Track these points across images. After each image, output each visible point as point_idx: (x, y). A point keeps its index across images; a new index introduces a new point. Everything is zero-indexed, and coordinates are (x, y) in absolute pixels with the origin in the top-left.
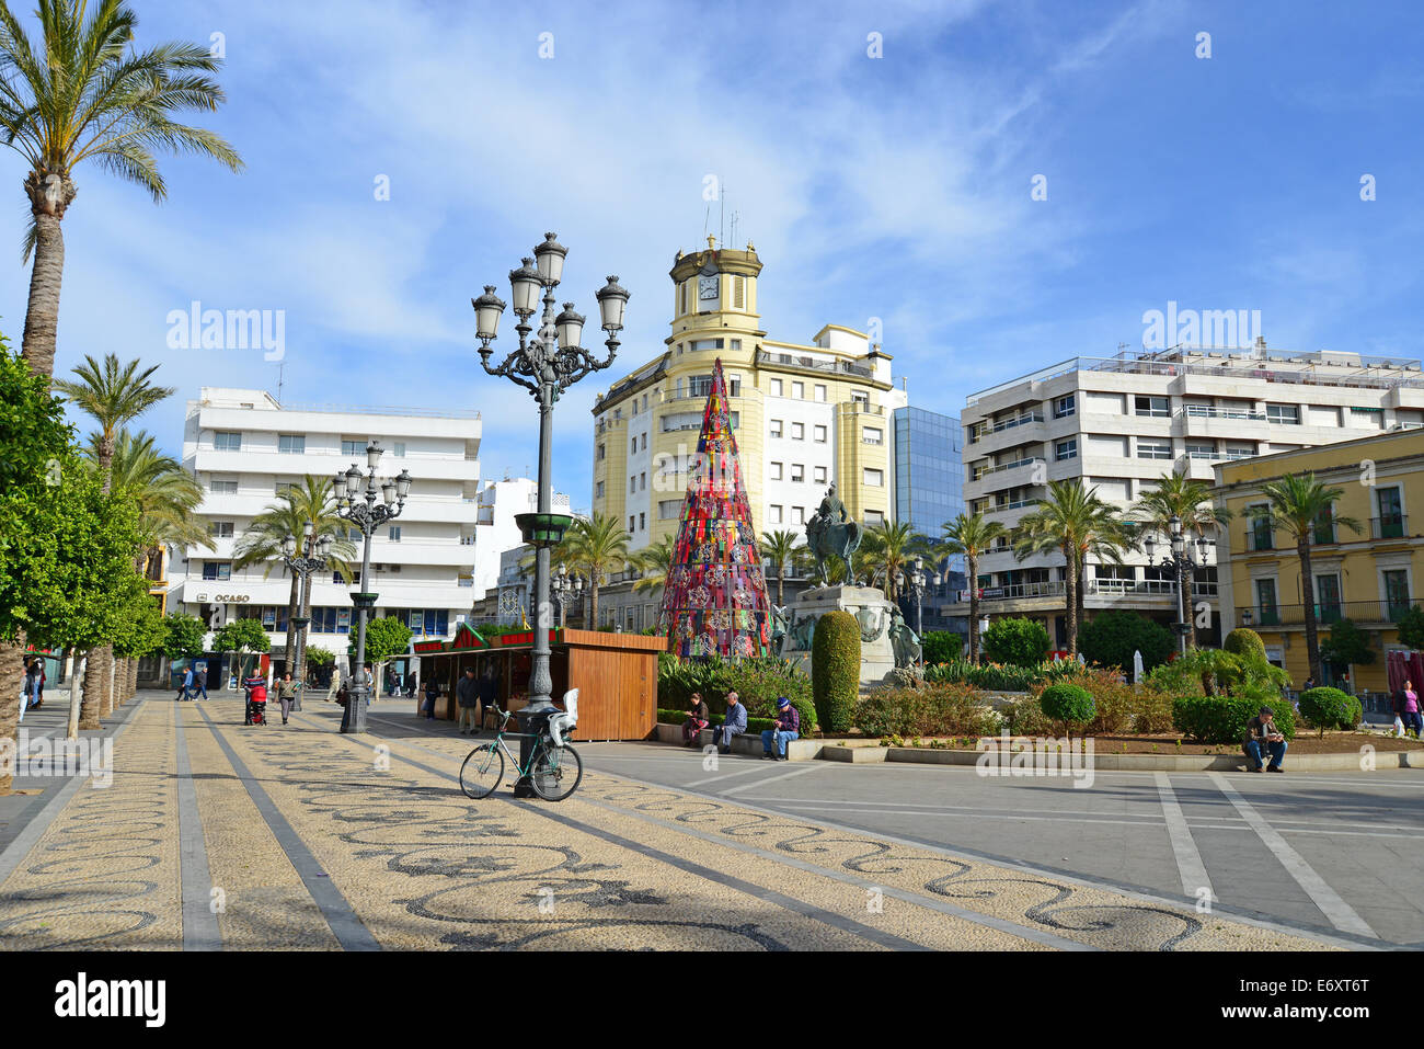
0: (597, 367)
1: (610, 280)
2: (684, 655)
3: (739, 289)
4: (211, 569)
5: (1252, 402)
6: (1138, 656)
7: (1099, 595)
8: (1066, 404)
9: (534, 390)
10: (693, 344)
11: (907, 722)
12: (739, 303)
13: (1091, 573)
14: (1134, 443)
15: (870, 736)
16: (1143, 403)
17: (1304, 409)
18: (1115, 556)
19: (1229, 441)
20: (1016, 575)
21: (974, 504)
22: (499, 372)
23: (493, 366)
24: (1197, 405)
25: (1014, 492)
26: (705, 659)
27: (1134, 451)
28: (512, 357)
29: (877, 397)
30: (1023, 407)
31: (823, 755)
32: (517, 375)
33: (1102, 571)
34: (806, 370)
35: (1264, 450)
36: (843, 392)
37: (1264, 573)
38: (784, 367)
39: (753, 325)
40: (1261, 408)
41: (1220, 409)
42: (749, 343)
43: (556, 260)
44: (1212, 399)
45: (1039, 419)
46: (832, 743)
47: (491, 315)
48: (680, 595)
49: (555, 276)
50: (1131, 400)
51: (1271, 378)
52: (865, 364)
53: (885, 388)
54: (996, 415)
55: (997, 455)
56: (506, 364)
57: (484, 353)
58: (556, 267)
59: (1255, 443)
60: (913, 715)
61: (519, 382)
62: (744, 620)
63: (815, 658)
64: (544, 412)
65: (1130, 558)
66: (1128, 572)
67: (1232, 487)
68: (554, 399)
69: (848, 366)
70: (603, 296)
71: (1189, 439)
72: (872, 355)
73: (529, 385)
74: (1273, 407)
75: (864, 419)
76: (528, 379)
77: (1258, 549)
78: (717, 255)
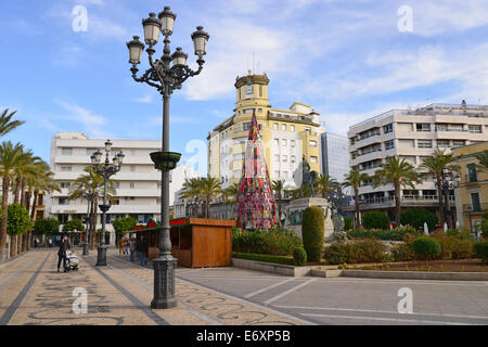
0: (193, 74)
1: (198, 28)
2: (244, 228)
3: (261, 89)
4: (62, 200)
5: (462, 125)
6: (425, 225)
7: (405, 201)
8: (389, 128)
9: (159, 88)
10: (244, 111)
11: (348, 257)
12: (261, 95)
13: (401, 193)
14: (416, 142)
15: (332, 264)
16: (419, 126)
17: (483, 127)
18: (412, 186)
19: (454, 140)
20: (372, 194)
21: (354, 168)
22: (142, 80)
23: (138, 77)
24: (441, 127)
25: (370, 162)
26: (252, 230)
27: (416, 145)
28: (148, 72)
29: (314, 129)
30: (372, 130)
31: (311, 274)
32: (151, 81)
33: (405, 192)
34: (287, 119)
35: (468, 143)
36: (302, 127)
37: (474, 191)
38: (279, 119)
39: (267, 103)
40: (466, 127)
41: (450, 127)
42: (265, 110)
43: (170, 20)
44: (446, 124)
45: (379, 134)
46: (314, 268)
47: (136, 50)
48: (242, 206)
49: (170, 28)
50: (415, 126)
51: (469, 115)
52: (310, 117)
53: (317, 126)
54: (361, 134)
55: (362, 149)
56: (146, 76)
57: (134, 70)
58: (170, 23)
59: (464, 141)
60: (351, 253)
61: (152, 85)
62: (267, 214)
63: (303, 228)
64: (165, 99)
65: (418, 187)
66: (416, 192)
67: (459, 157)
68: (171, 93)
69: (303, 118)
70: (195, 36)
71: (438, 140)
72: (311, 114)
73: (157, 86)
74: (471, 126)
75: (309, 138)
76: (156, 83)
77: (471, 181)
78: (252, 77)
